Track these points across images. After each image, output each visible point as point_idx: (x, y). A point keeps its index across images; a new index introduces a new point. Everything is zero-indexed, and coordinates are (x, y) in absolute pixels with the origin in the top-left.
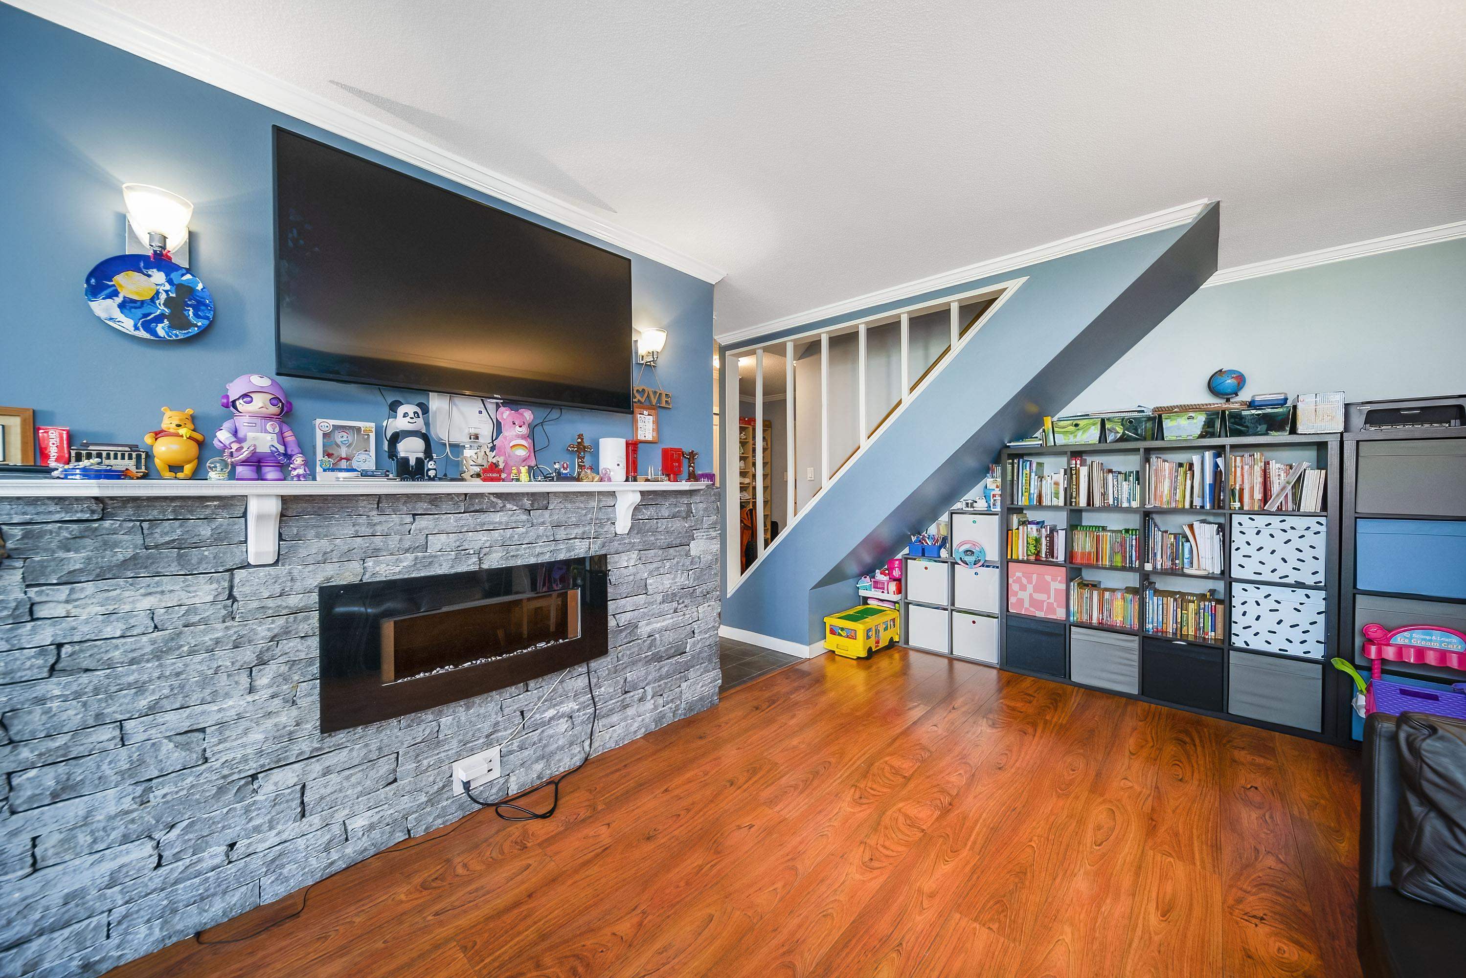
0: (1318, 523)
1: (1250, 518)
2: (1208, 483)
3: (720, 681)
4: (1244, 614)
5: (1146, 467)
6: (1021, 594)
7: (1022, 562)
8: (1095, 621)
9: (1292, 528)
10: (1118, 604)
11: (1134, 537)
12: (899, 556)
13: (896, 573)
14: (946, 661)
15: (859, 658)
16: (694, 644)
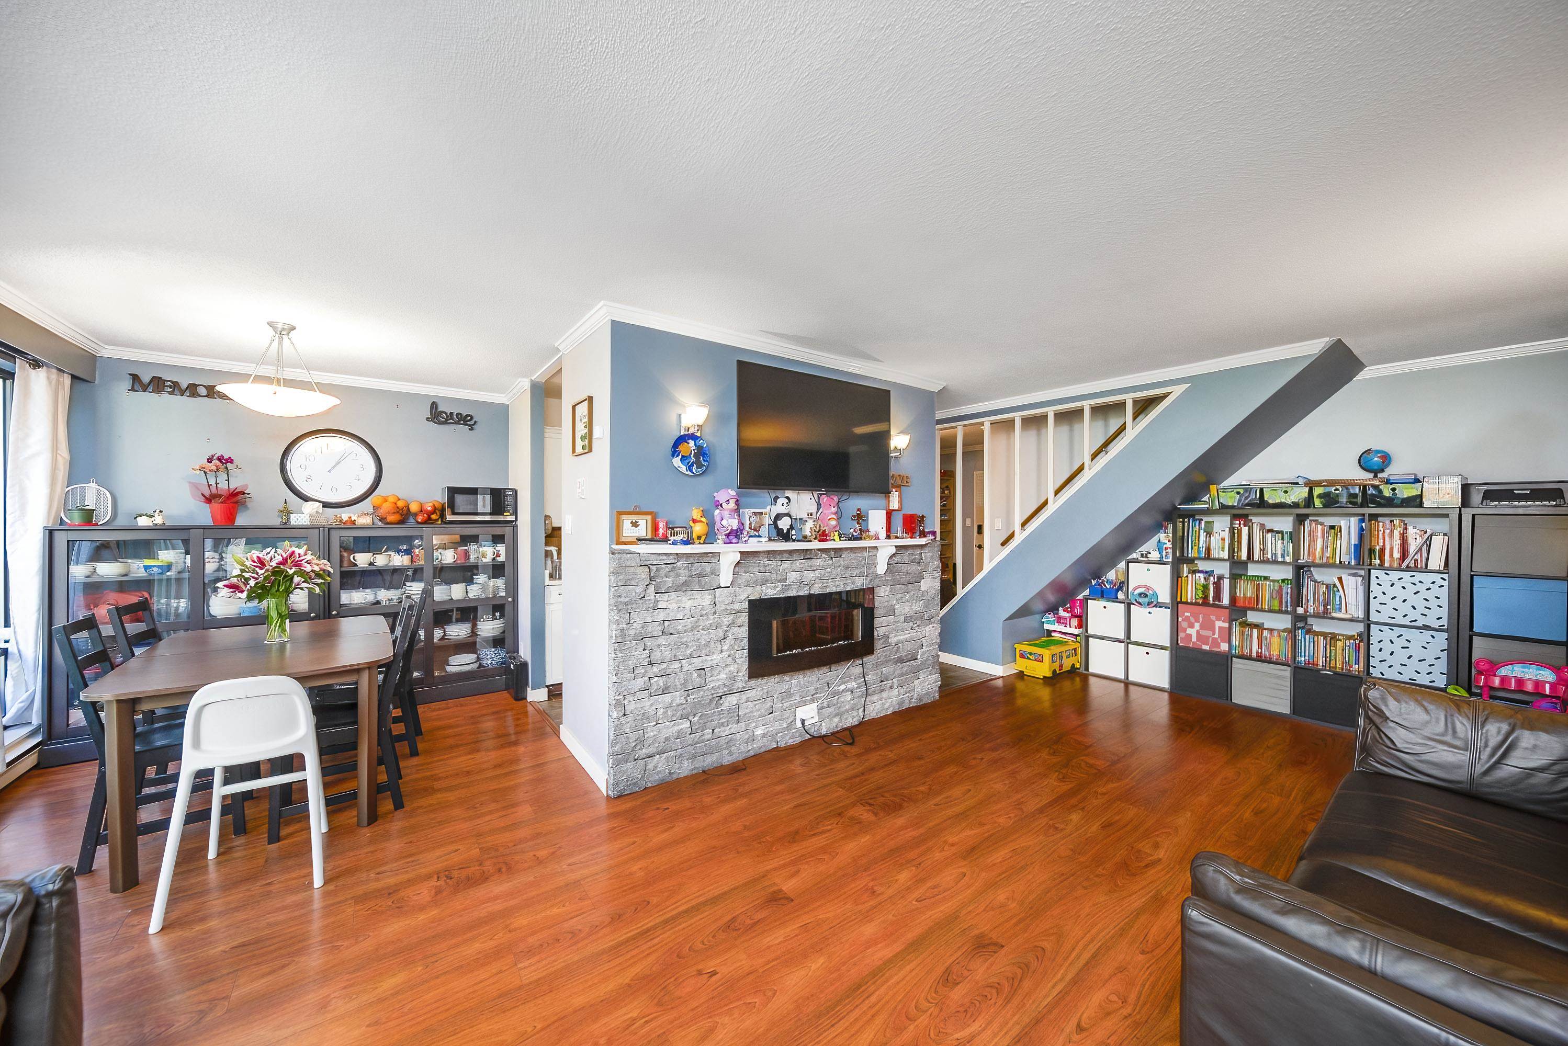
0: (1442, 578)
1: (1386, 573)
2: (1353, 543)
3: (940, 683)
4: (1380, 650)
5: (1299, 529)
6: (1189, 631)
7: (1191, 604)
8: (1254, 654)
9: (1420, 582)
10: (1275, 640)
11: (1289, 586)
12: (1080, 597)
13: (1078, 611)
14: (1122, 685)
15: (1045, 677)
16: (923, 654)
